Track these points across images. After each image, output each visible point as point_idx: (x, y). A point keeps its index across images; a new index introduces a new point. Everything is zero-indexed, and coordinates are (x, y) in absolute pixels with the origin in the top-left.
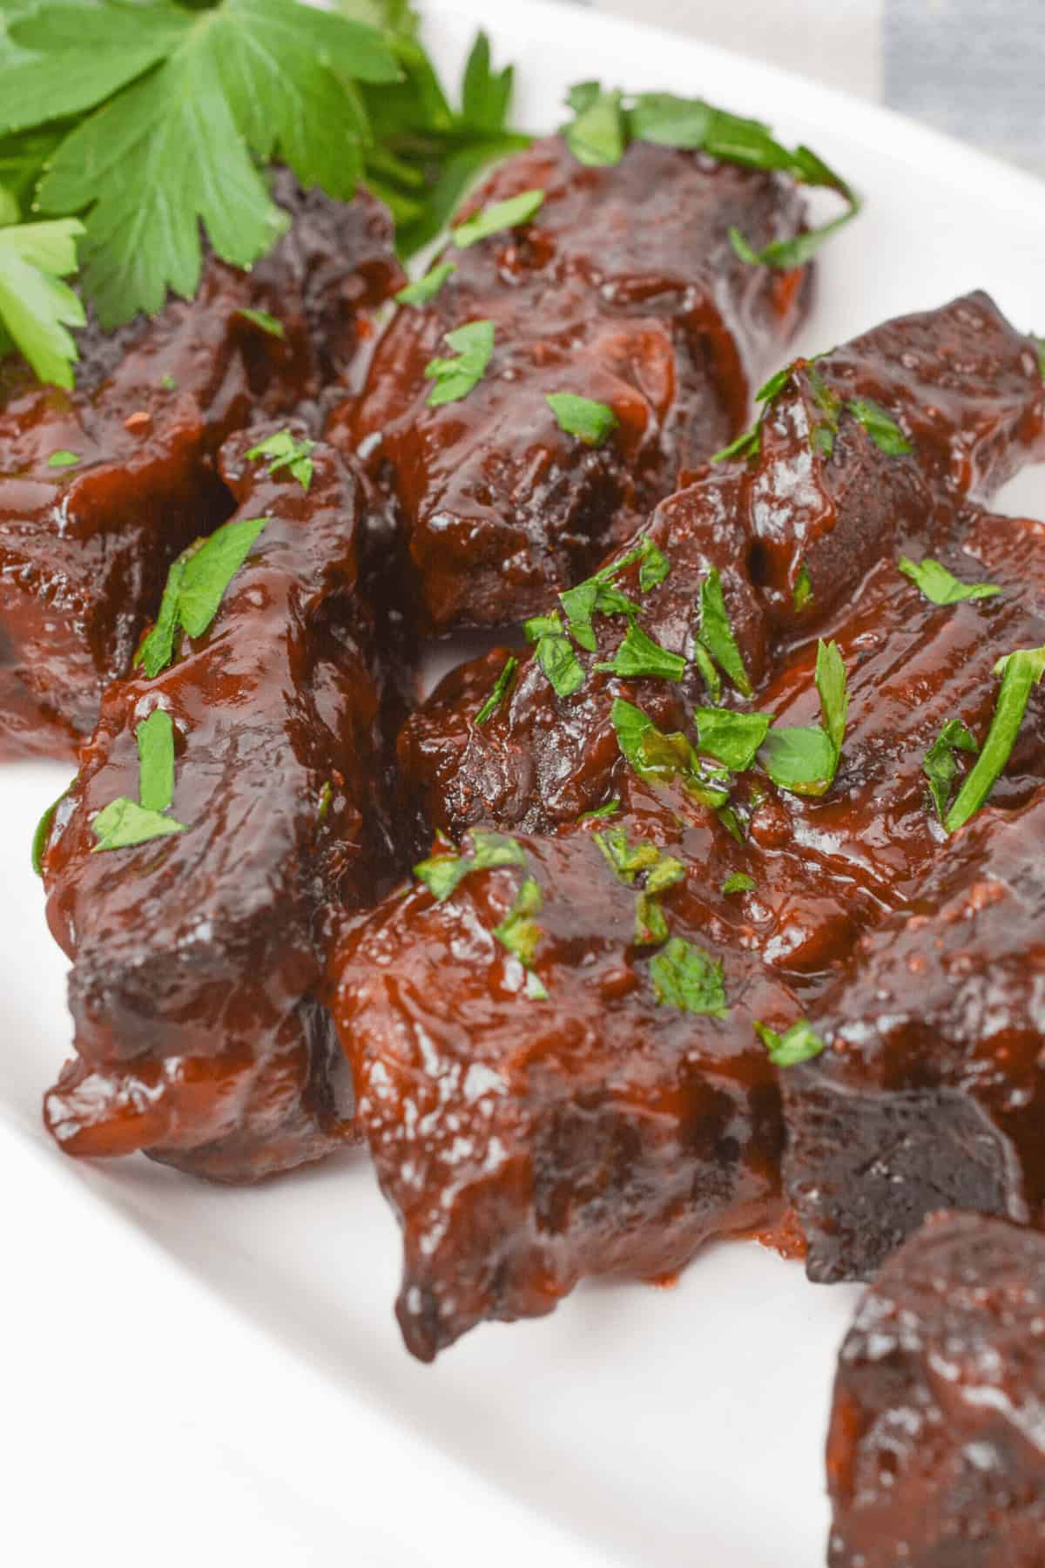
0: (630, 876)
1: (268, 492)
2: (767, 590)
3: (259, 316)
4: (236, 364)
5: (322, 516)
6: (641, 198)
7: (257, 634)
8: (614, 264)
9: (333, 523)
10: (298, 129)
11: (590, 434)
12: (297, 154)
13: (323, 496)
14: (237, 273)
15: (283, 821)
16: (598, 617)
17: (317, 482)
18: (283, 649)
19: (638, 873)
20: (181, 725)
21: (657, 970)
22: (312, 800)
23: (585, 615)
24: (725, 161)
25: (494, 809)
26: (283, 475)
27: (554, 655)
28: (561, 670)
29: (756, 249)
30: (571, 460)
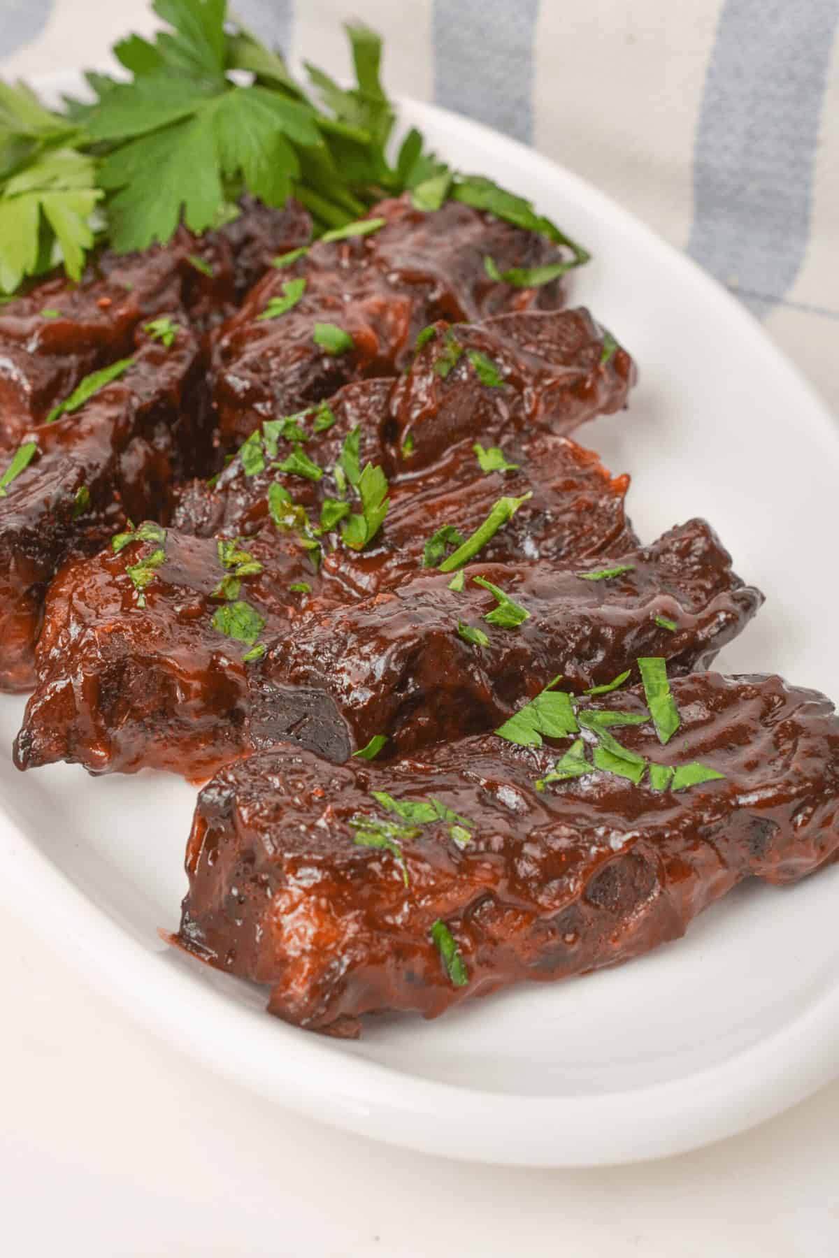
0: (229, 565)
1: (147, 348)
2: (388, 446)
3: (197, 262)
4: (177, 283)
5: (169, 365)
6: (439, 232)
7: (99, 414)
8: (398, 263)
9: (172, 369)
10: (253, 164)
11: (332, 348)
12: (251, 179)
13: (174, 354)
14: (192, 235)
15: (49, 497)
16: (282, 438)
17: (174, 346)
18: (112, 425)
19: (234, 566)
20: (41, 452)
21: (222, 613)
22: (74, 491)
23: (276, 435)
24: (502, 220)
25: (196, 529)
26: (159, 340)
27: (250, 454)
28: (252, 462)
29: (500, 272)
30: (318, 359)
